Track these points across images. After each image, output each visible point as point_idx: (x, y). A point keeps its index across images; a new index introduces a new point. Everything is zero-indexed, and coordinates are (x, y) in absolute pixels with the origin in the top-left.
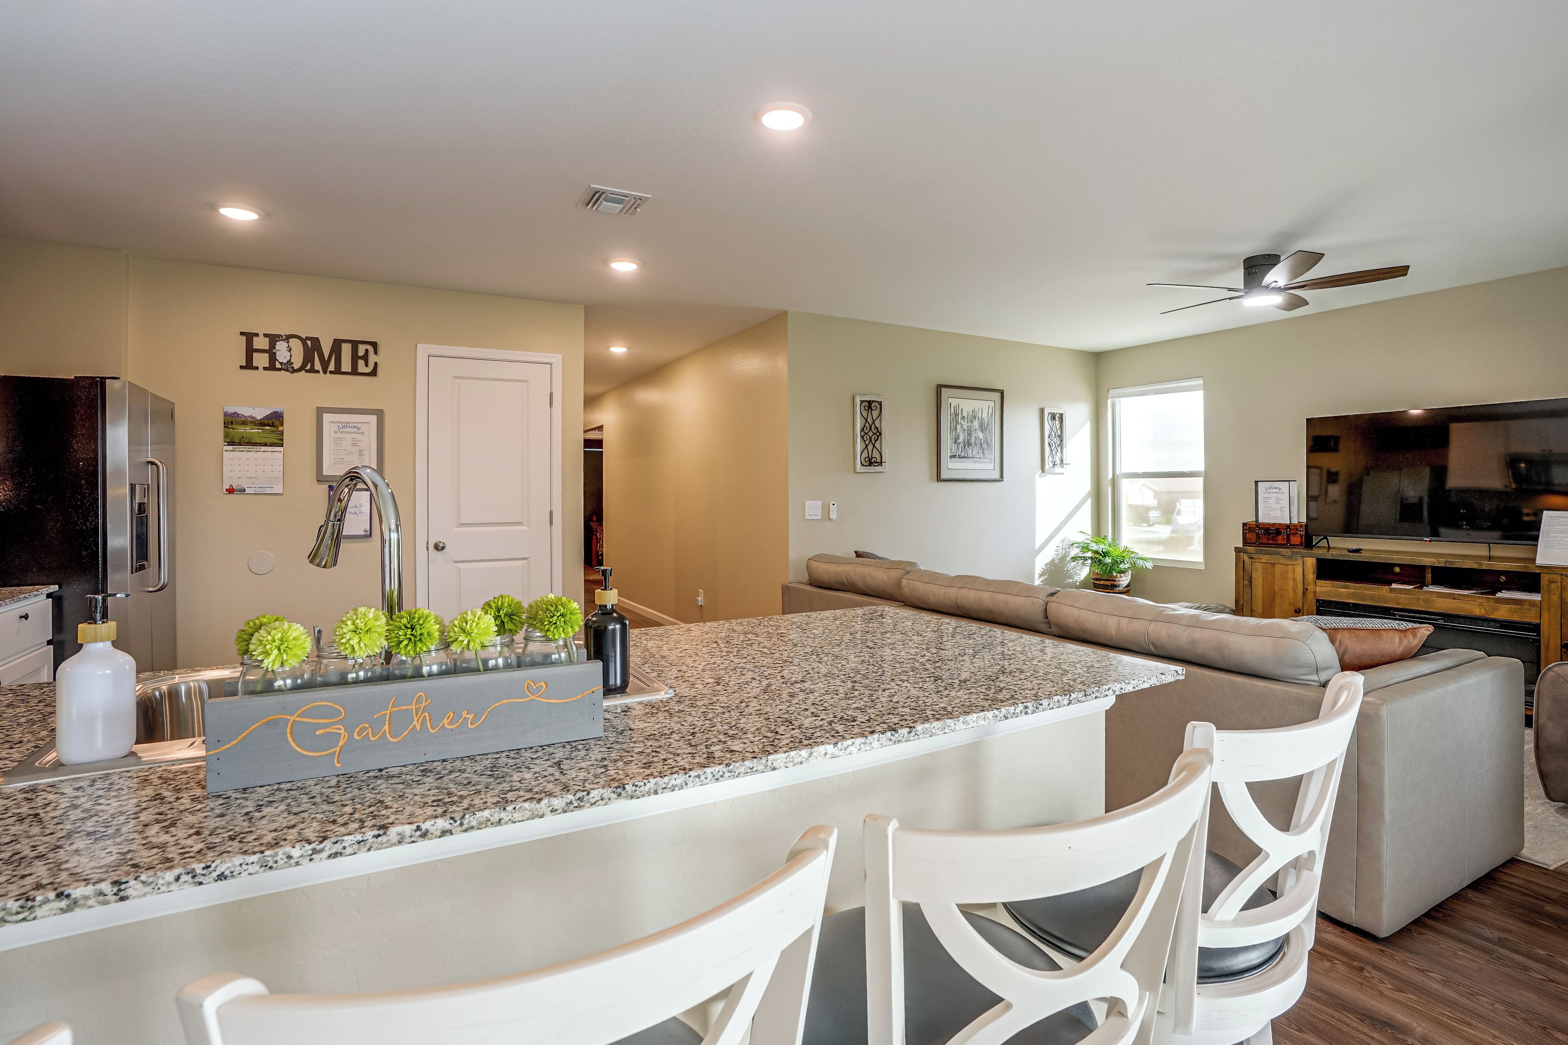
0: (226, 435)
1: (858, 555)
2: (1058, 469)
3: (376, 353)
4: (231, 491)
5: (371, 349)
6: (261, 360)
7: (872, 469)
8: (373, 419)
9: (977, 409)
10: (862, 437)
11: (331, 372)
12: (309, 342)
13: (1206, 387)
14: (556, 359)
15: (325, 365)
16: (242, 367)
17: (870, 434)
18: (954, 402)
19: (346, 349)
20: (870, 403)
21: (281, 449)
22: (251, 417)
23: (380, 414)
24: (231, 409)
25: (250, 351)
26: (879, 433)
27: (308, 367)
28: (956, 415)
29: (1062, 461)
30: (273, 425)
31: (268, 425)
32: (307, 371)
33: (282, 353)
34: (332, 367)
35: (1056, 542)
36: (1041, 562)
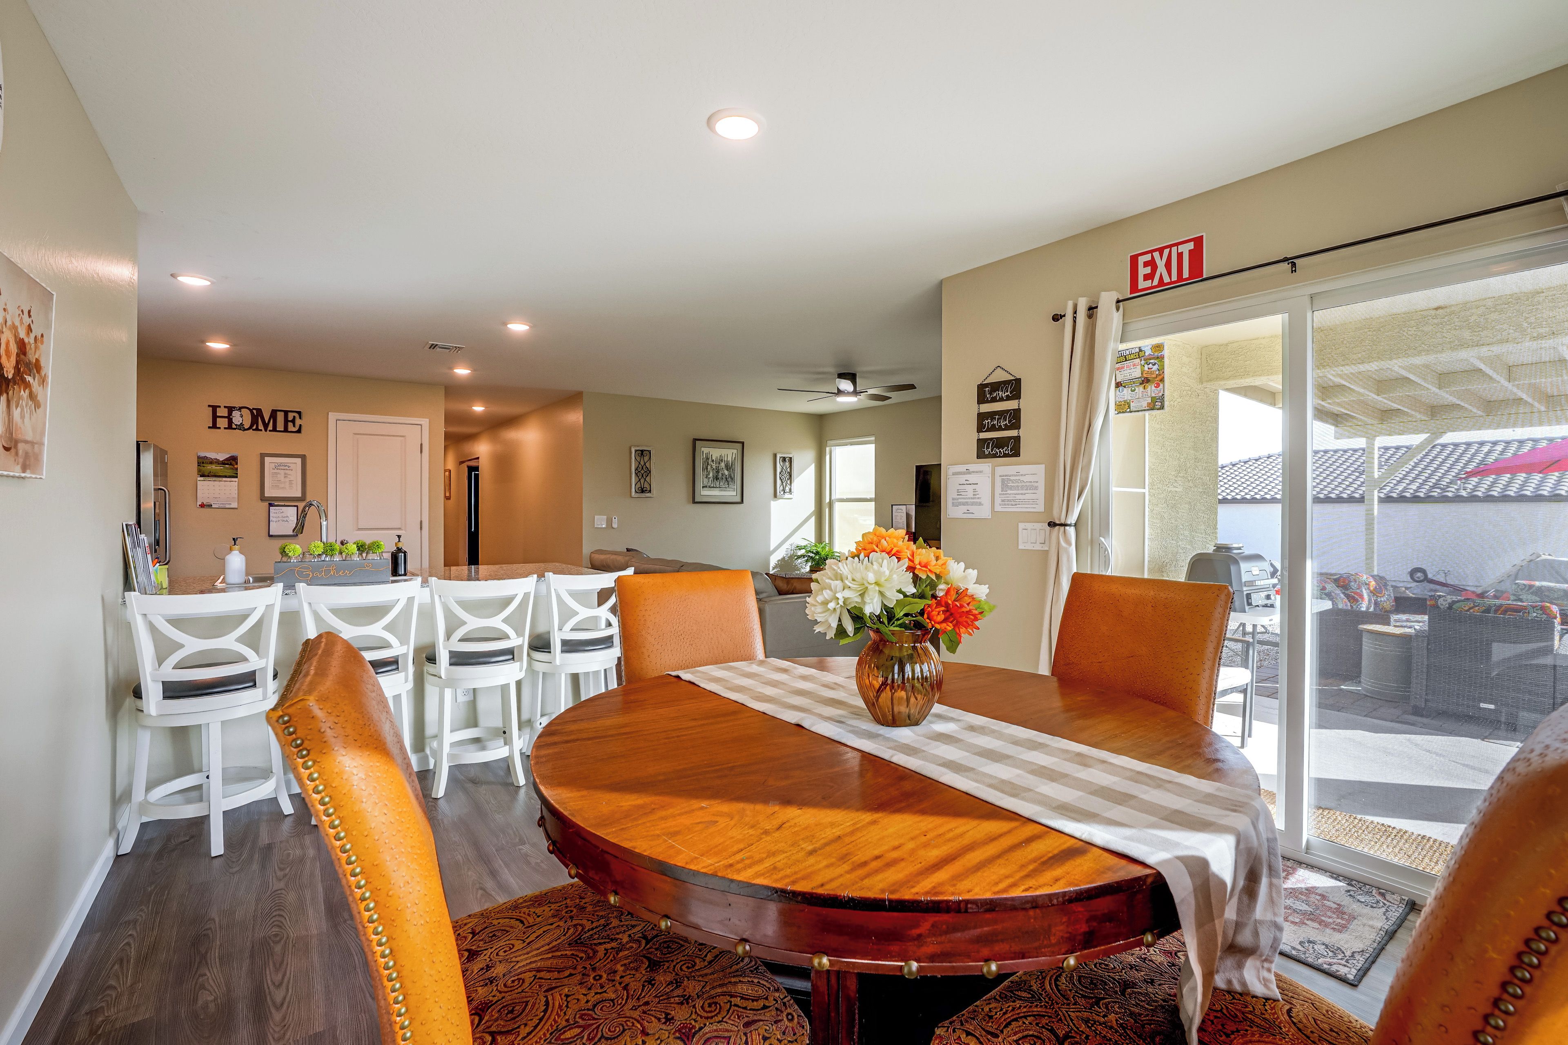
0: (199, 471)
1: (628, 550)
2: (787, 496)
3: (300, 418)
4: (202, 506)
5: (297, 415)
6: (222, 423)
7: (643, 495)
8: (299, 461)
9: (723, 455)
10: (636, 474)
11: (270, 431)
12: (255, 411)
13: (876, 442)
14: (425, 422)
15: (266, 426)
16: (209, 427)
17: (642, 472)
18: (705, 450)
19: (280, 417)
20: (642, 451)
21: (236, 479)
22: (216, 459)
23: (303, 458)
24: (202, 454)
25: (215, 417)
26: (649, 472)
27: (254, 428)
28: (707, 459)
29: (790, 490)
30: (231, 464)
31: (227, 464)
32: (253, 430)
33: (237, 419)
34: (270, 427)
35: (787, 545)
36: (774, 560)
